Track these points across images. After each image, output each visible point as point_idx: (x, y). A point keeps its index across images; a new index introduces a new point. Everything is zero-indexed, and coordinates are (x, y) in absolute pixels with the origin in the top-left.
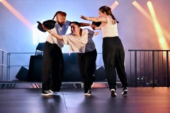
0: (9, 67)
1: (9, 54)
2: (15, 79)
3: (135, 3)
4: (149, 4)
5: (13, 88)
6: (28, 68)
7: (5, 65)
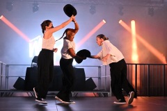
0: (7, 77)
1: (7, 66)
2: (13, 88)
3: (121, 22)
4: (133, 23)
5: (11, 96)
6: (24, 78)
7: (4, 76)
